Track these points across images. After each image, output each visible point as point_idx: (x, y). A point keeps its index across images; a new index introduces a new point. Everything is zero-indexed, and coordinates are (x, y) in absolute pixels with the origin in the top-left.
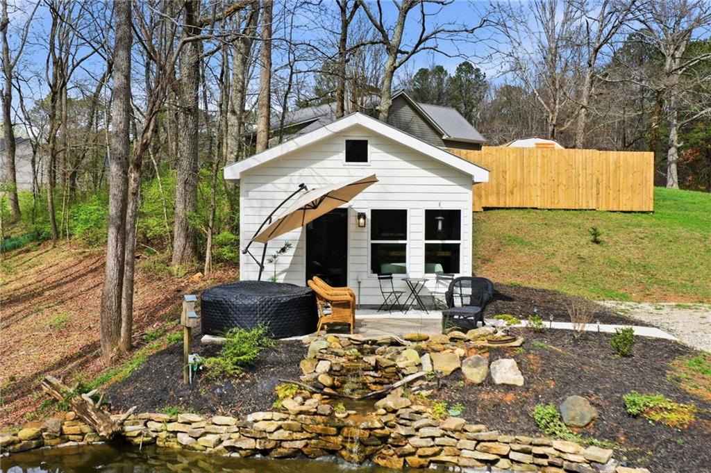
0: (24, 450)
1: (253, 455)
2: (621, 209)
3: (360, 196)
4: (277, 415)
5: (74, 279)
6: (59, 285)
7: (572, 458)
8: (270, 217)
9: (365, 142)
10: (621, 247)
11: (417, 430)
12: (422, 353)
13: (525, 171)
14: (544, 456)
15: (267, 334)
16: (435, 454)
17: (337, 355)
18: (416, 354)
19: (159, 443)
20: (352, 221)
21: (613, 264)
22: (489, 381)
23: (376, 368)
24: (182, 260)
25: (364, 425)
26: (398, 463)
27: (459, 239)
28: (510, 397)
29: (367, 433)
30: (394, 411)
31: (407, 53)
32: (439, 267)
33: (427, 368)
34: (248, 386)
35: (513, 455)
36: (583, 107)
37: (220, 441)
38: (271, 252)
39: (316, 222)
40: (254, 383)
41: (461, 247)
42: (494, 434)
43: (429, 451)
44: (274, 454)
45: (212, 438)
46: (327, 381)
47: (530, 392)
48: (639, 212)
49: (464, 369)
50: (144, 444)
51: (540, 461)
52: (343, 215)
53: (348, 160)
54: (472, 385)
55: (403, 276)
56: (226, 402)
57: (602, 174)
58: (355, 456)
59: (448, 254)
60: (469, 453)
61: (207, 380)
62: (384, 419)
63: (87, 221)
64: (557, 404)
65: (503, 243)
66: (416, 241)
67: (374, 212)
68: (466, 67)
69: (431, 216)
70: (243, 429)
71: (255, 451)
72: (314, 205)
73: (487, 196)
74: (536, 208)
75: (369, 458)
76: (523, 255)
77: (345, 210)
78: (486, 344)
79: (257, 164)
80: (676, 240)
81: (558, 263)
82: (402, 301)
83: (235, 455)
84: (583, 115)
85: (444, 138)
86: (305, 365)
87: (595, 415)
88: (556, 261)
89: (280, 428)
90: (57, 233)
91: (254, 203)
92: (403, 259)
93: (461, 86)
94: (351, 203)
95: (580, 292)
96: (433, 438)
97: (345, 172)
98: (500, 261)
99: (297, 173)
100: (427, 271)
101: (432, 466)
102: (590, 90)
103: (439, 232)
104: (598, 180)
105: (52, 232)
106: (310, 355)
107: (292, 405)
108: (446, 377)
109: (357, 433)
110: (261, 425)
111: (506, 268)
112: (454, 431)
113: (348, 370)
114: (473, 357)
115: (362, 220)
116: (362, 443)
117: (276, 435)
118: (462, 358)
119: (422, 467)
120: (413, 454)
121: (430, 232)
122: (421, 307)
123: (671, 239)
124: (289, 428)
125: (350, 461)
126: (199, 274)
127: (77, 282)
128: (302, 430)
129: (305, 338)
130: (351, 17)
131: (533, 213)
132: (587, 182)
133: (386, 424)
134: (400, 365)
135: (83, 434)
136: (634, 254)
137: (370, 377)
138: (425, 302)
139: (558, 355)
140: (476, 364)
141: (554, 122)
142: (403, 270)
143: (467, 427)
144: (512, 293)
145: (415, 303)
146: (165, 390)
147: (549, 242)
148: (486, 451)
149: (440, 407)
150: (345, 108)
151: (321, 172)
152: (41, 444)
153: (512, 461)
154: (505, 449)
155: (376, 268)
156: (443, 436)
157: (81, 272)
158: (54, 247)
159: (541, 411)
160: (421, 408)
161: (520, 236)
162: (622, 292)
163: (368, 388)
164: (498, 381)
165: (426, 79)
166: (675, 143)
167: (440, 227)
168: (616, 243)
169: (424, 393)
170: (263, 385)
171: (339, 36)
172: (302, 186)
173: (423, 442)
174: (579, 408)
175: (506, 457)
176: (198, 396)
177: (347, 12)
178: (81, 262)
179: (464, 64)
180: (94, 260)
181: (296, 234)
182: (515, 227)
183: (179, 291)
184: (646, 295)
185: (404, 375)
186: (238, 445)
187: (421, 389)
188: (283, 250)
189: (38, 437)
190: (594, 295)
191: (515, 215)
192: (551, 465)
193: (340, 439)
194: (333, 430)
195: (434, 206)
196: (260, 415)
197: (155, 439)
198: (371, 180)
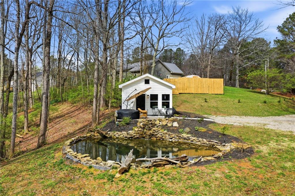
0: (88, 138)
1: (130, 138)
2: (215, 93)
3: (148, 91)
4: (134, 131)
5: (72, 112)
6: (68, 114)
7: (184, 136)
8: (129, 96)
9: (149, 80)
10: (212, 103)
11: (159, 133)
12: (160, 121)
13: (190, 84)
14: (180, 137)
15: (130, 118)
16: (162, 137)
17: (144, 122)
18: (159, 122)
19: (112, 137)
20: (146, 96)
21: (209, 107)
22: (172, 126)
23: (151, 124)
24: (103, 107)
25: (149, 132)
26: (155, 139)
27: (169, 100)
28: (176, 128)
29: (150, 134)
30: (155, 130)
31: (160, 51)
32: (165, 107)
33: (161, 124)
34: (127, 127)
35: (175, 137)
36: (209, 65)
37: (124, 136)
38: (129, 103)
39: (138, 97)
40: (128, 127)
41: (170, 102)
42: (172, 134)
43: (161, 137)
44: (134, 138)
45: (122, 136)
46: (142, 126)
47: (180, 127)
48: (219, 94)
49: (168, 124)
50: (110, 137)
51: (180, 138)
52: (144, 95)
53: (145, 84)
54: (169, 127)
55: (157, 108)
56: (124, 130)
57: (210, 84)
58: (148, 138)
59: (167, 104)
60: (168, 137)
61: (120, 127)
62: (153, 131)
63: (72, 97)
64: (184, 129)
65: (183, 102)
66: (160, 101)
67: (151, 95)
68: (179, 49)
69: (163, 96)
70: (128, 134)
71: (130, 137)
72: (138, 93)
73: (180, 90)
74: (193, 93)
75: (150, 138)
76: (187, 105)
77: (145, 94)
78: (172, 120)
79: (126, 85)
80: (226, 101)
81: (196, 107)
82: (157, 114)
83: (126, 138)
84: (209, 67)
85: (171, 72)
86: (138, 124)
87: (190, 130)
88: (195, 106)
89: (134, 133)
90: (63, 100)
91: (125, 93)
92: (157, 105)
93: (178, 55)
94: (146, 93)
95: (200, 113)
96: (161, 134)
97: (145, 86)
98: (182, 106)
99: (134, 86)
100: (162, 107)
101: (161, 139)
102: (211, 60)
103: (165, 99)
104: (209, 86)
105: (61, 100)
106: (139, 122)
107: (136, 129)
108: (164, 125)
109: (148, 134)
110: (131, 133)
111: (183, 108)
112: (165, 133)
113: (146, 124)
114: (169, 122)
115: (148, 97)
116: (149, 135)
117: (134, 135)
118: (168, 122)
119: (159, 139)
120: (158, 137)
121: (163, 99)
122: (161, 115)
123: (225, 101)
124: (136, 133)
125: (147, 139)
126: (108, 110)
127: (73, 113)
128: (138, 134)
129: (138, 120)
130: (144, 40)
131: (192, 95)
132: (206, 86)
133: (153, 132)
134: (156, 123)
135: (98, 135)
136: (215, 104)
137: (150, 126)
138: (162, 114)
139: (186, 122)
140: (170, 123)
141: (203, 68)
142: (157, 107)
143: (167, 133)
144: (183, 113)
145: (160, 114)
146: (112, 128)
147: (194, 102)
148: (171, 136)
149: (163, 130)
150: (143, 65)
151: (139, 86)
152: (91, 137)
153: (175, 138)
154: (174, 136)
155: (151, 107)
156: (163, 134)
157: (73, 110)
158: (63, 104)
159: (180, 130)
160: (160, 130)
161: (187, 100)
162: (210, 113)
163: (150, 128)
164: (174, 126)
165: (167, 53)
166: (238, 74)
167: (165, 98)
168: (211, 102)
169: (160, 128)
170: (130, 127)
171: (141, 46)
172: (136, 89)
173: (160, 135)
174: (187, 129)
175: (174, 137)
176: (118, 129)
177: (143, 38)
178: (72, 108)
179: (178, 48)
180: (76, 107)
181: (134, 100)
182: (186, 98)
183: (103, 114)
184: (216, 114)
185: (157, 125)
186: (127, 136)
187: (160, 127)
188: (132, 103)
189: (91, 136)
190: (203, 114)
191: (187, 95)
192: (181, 138)
193: (145, 135)
194: (144, 133)
195: (164, 93)
196: (131, 131)
197: (111, 136)
198: (150, 88)
